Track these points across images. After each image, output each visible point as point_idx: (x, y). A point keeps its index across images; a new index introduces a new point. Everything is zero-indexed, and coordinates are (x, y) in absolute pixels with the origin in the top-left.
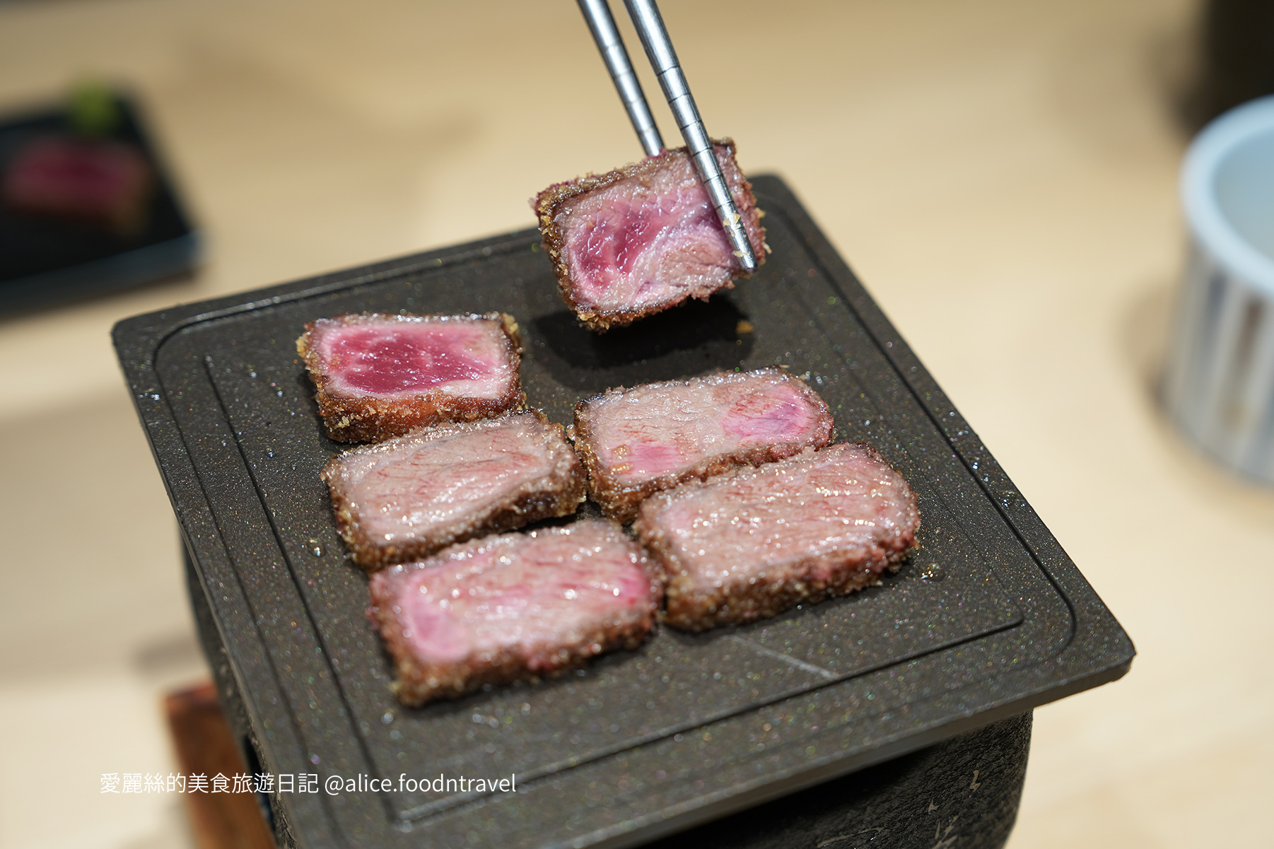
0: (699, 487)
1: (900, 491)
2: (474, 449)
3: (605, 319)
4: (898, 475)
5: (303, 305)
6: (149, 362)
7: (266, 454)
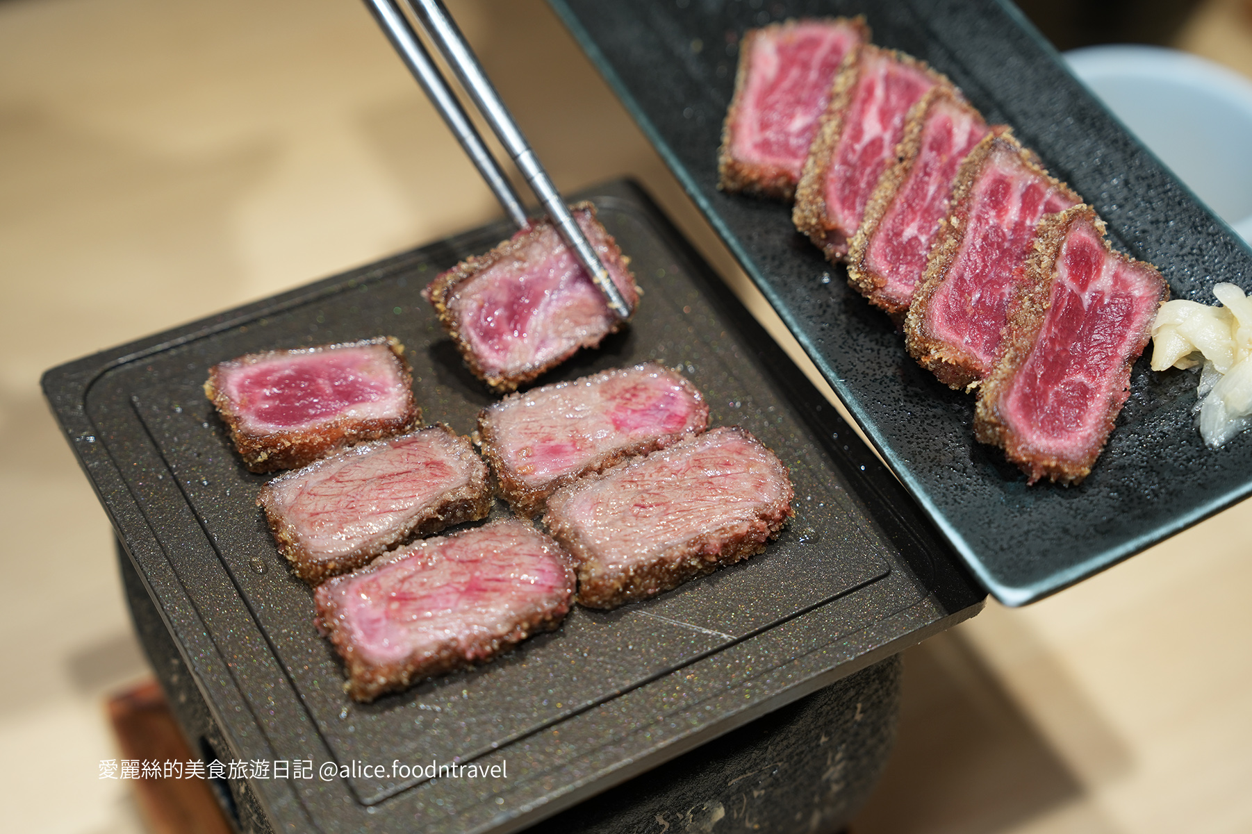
0: (597, 480)
1: (774, 467)
2: (391, 462)
3: (513, 380)
4: (770, 453)
5: (214, 339)
6: (80, 407)
7: (201, 483)
